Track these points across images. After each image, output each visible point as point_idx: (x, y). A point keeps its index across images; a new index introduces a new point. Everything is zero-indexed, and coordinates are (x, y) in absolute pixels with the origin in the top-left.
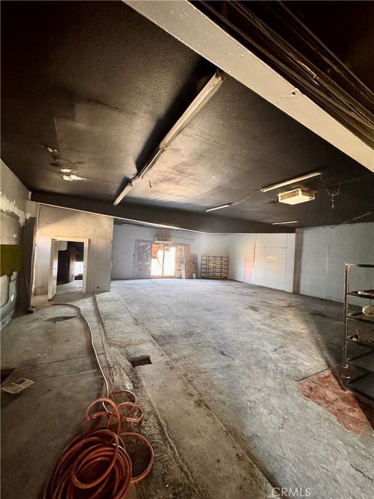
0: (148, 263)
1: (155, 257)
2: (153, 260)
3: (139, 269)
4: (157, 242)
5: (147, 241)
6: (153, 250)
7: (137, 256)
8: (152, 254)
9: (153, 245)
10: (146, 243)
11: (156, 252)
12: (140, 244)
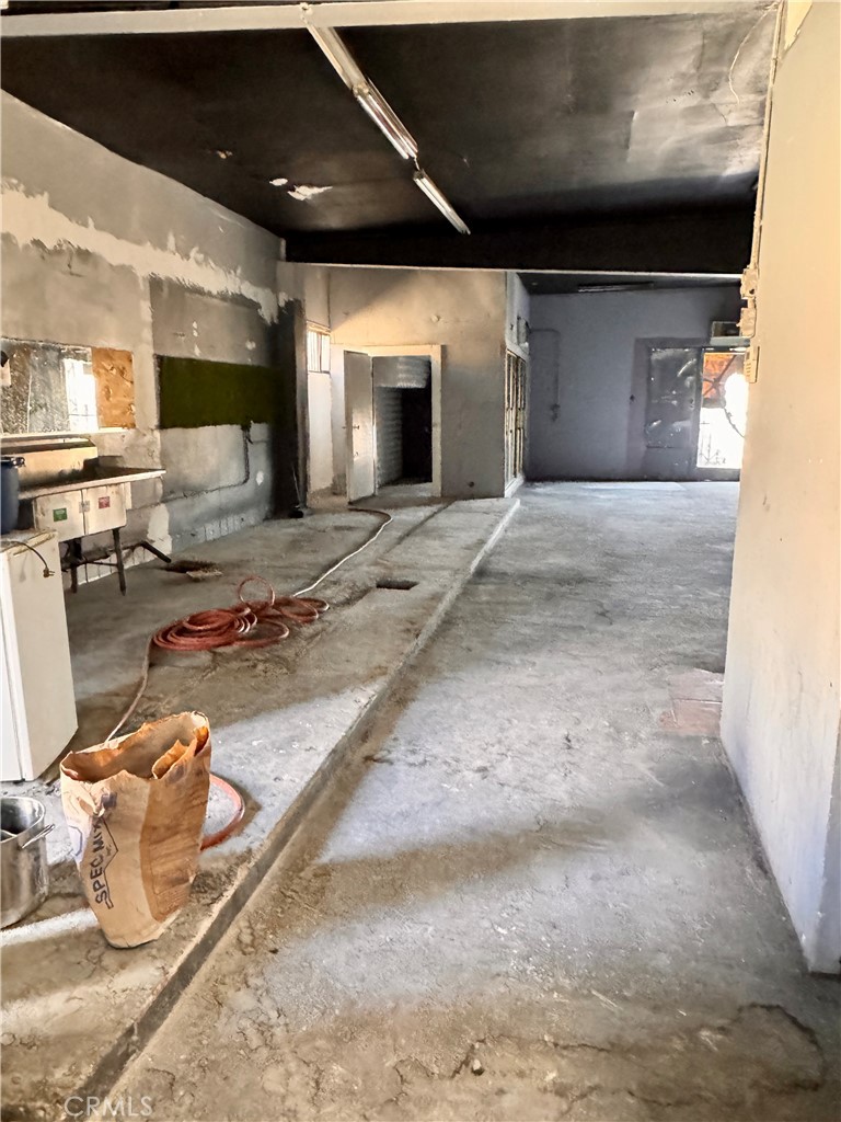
0: (687, 424)
1: (716, 401)
2: (705, 413)
3: (648, 447)
4: (717, 341)
5: (682, 344)
6: (704, 375)
7: (642, 399)
8: (700, 389)
9: (706, 356)
10: (680, 351)
11: (717, 382)
12: (655, 357)
